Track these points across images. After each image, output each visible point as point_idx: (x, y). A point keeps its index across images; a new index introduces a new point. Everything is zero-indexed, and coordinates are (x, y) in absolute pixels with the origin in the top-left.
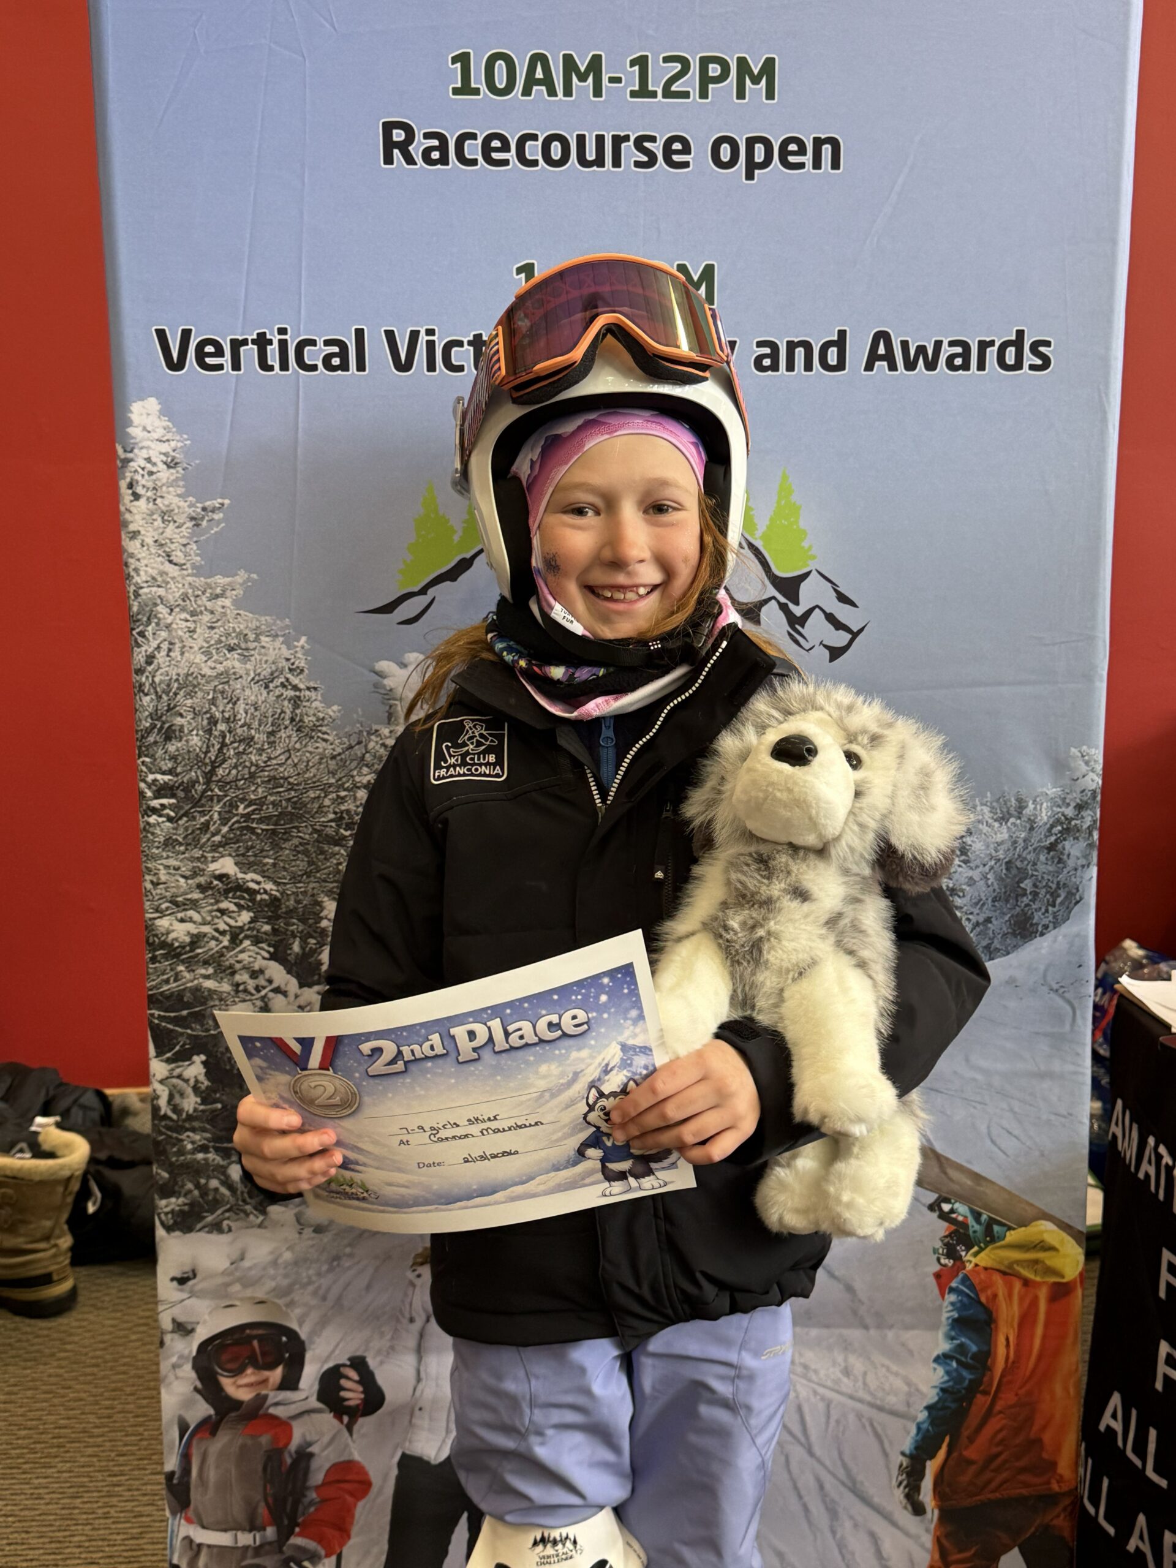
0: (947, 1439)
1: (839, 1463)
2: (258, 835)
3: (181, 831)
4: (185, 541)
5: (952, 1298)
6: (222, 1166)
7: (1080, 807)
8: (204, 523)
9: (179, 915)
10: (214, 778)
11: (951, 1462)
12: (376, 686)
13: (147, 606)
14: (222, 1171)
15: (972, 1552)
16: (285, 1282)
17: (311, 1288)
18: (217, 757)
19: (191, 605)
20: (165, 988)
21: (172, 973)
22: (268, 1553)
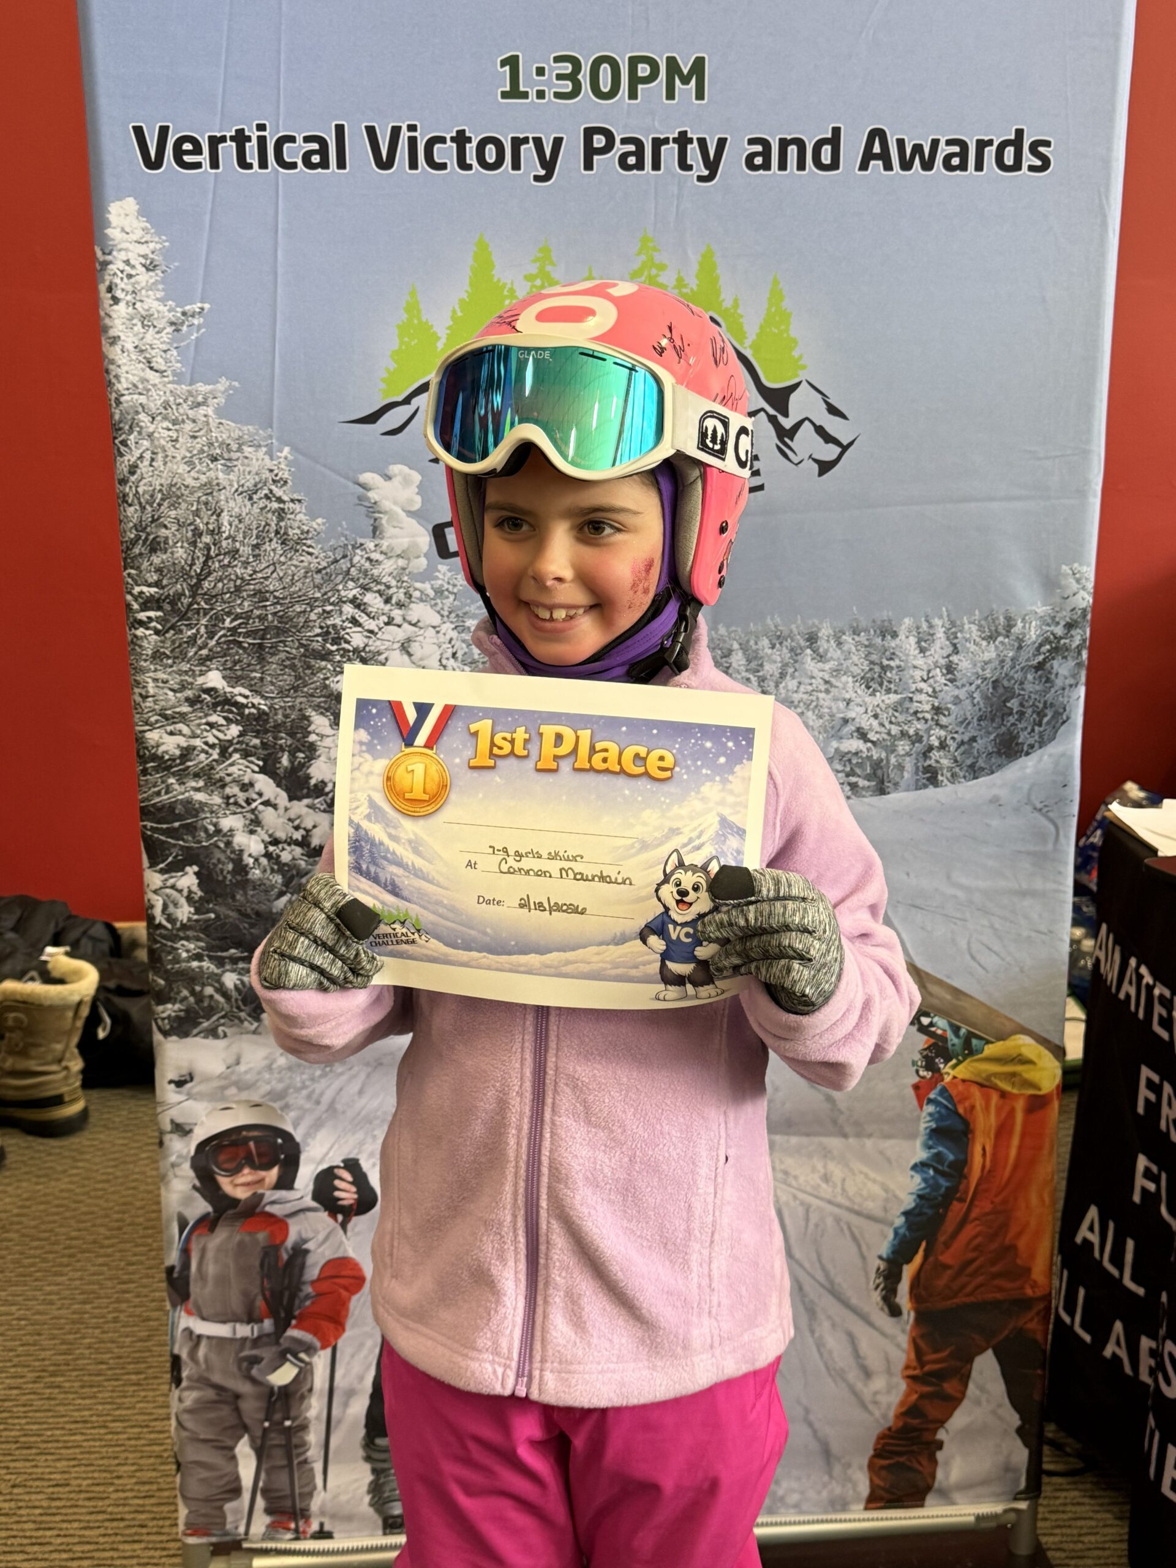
0: (924, 1244)
1: (817, 1265)
2: (244, 649)
3: (168, 644)
4: (165, 347)
5: (931, 1108)
6: (216, 975)
7: (1070, 626)
8: (185, 328)
9: (169, 728)
10: (200, 592)
11: (927, 1267)
12: (361, 498)
13: (128, 413)
14: (217, 979)
15: (946, 1353)
16: (280, 1086)
17: (305, 1092)
18: (202, 570)
19: (174, 414)
20: (157, 800)
21: (163, 786)
22: (266, 1345)
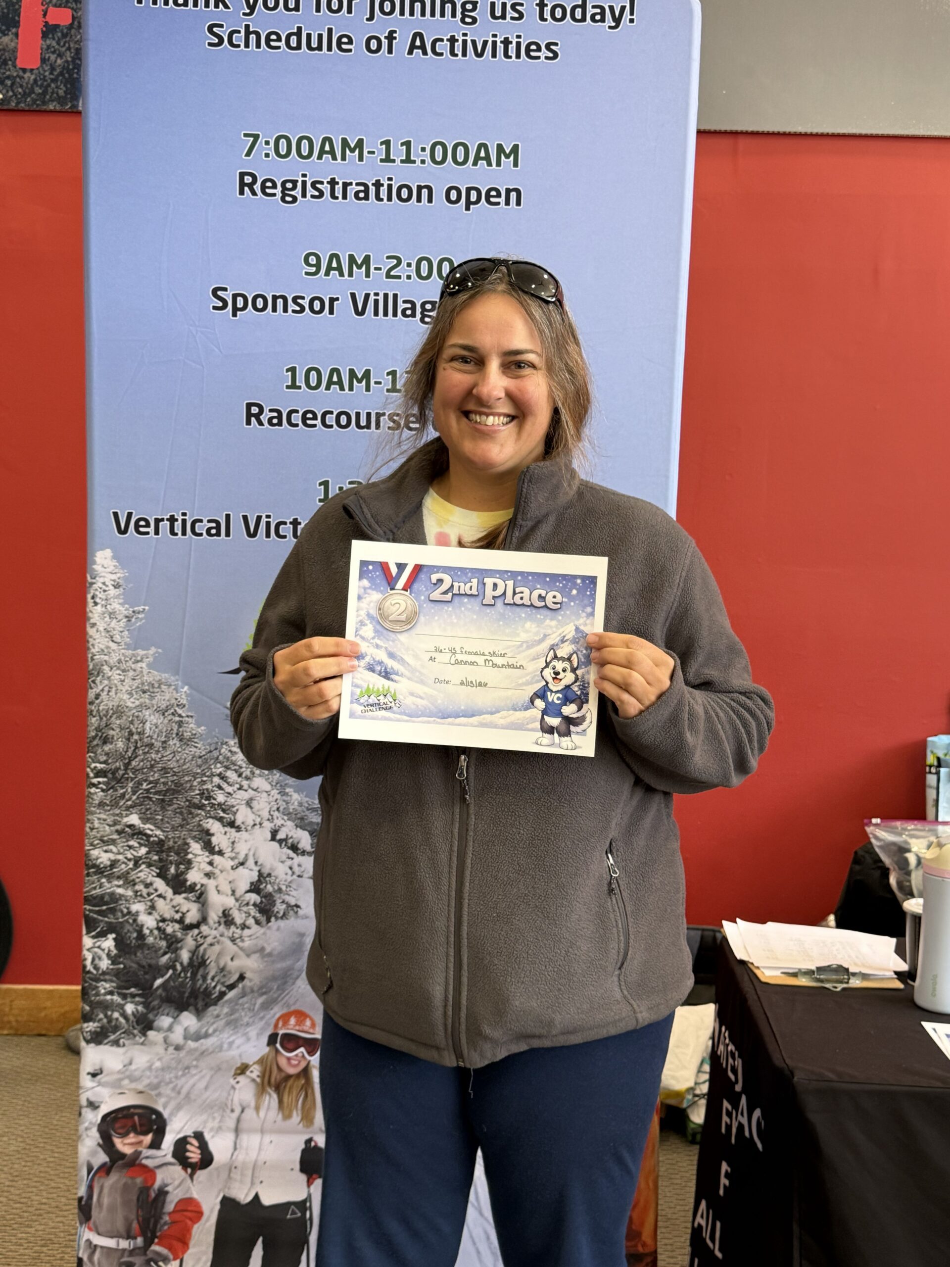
2: (153, 802)
3: (109, 797)
4: (121, 629)
6: (122, 1004)
8: (133, 620)
9: (105, 848)
10: (130, 767)
13: (97, 665)
14: (122, 1007)
16: (155, 1081)
17: (171, 1086)
18: (132, 754)
19: (123, 666)
20: (94, 892)
21: (98, 883)
22: (138, 1255)
